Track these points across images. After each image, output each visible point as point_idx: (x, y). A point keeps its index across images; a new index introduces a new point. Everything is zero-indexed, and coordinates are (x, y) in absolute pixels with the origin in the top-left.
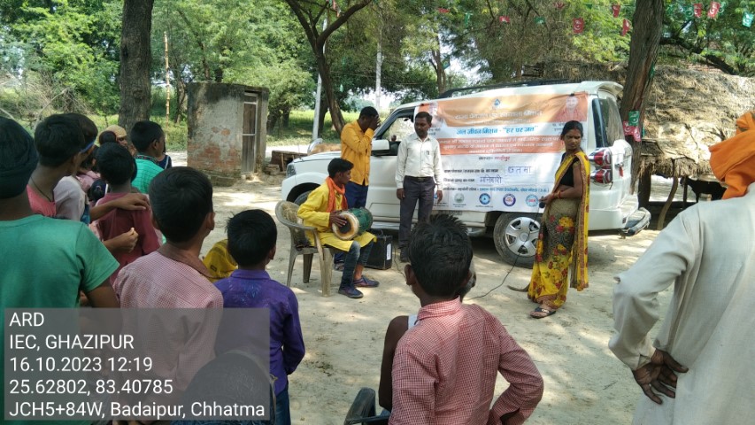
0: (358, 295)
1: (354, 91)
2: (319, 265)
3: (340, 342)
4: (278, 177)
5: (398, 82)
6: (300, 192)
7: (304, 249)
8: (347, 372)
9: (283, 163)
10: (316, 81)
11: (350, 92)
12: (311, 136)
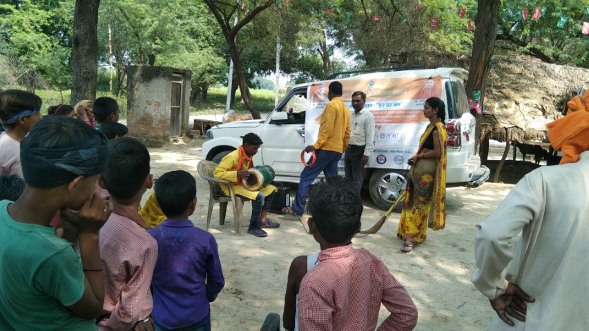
0: (264, 235)
1: (258, 72)
2: (232, 211)
3: (249, 273)
4: (199, 140)
5: (293, 67)
6: (217, 153)
7: (220, 198)
8: (255, 297)
9: (204, 128)
10: (229, 65)
11: (256, 74)
12: (225, 108)
